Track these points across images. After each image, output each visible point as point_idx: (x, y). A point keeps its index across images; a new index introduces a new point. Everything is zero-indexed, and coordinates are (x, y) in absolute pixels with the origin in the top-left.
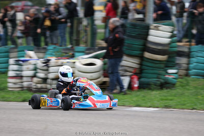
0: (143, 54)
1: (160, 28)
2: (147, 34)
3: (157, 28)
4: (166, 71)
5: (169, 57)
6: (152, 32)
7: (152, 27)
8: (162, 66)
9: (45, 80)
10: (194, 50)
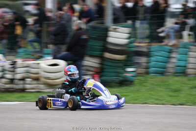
0: (102, 54)
1: (119, 30)
2: (106, 36)
3: (115, 30)
4: (124, 69)
5: (128, 57)
6: (111, 34)
7: (110, 29)
8: (121, 65)
9: (12, 81)
10: (152, 50)
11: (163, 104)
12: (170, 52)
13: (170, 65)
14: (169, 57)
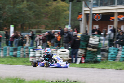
0: (86, 48)
1: (94, 37)
2: (89, 40)
3: (93, 37)
4: (96, 56)
5: (98, 50)
6: (91, 39)
7: (91, 37)
8: (95, 53)
10: (110, 49)
11: (112, 69)
12: (118, 50)
13: (117, 56)
14: (118, 53)
